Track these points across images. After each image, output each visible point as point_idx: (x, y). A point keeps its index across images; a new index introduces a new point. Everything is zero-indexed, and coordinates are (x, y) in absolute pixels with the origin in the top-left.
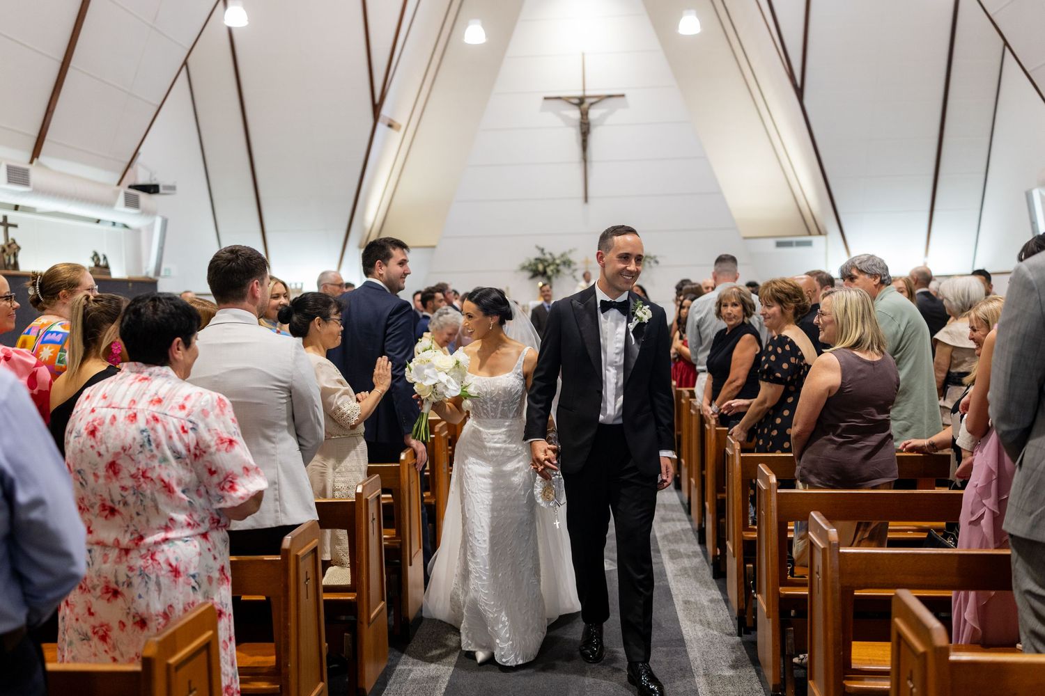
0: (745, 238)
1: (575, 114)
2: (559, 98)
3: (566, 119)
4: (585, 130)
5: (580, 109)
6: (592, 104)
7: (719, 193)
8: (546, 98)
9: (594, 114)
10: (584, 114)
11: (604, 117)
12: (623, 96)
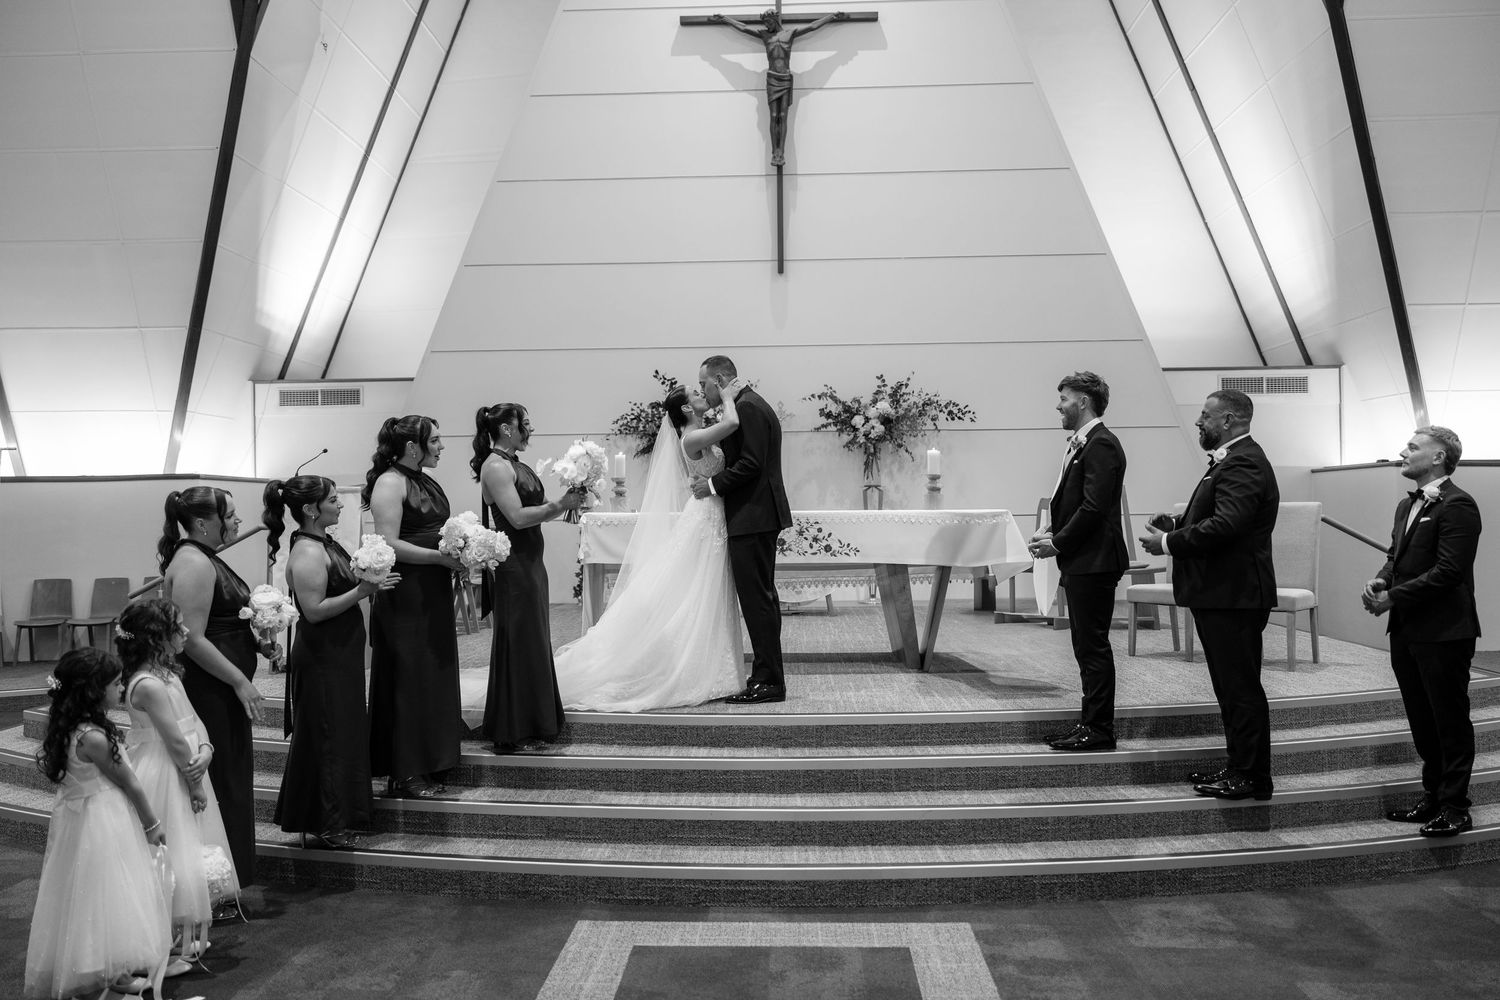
0: (1164, 370)
1: (756, 61)
2: (718, 21)
3: (732, 71)
4: (780, 96)
5: (767, 44)
6: (796, 34)
7: (1104, 253)
8: (686, 22)
9: (802, 61)
10: (779, 58)
11: (825, 68)
12: (872, 18)
